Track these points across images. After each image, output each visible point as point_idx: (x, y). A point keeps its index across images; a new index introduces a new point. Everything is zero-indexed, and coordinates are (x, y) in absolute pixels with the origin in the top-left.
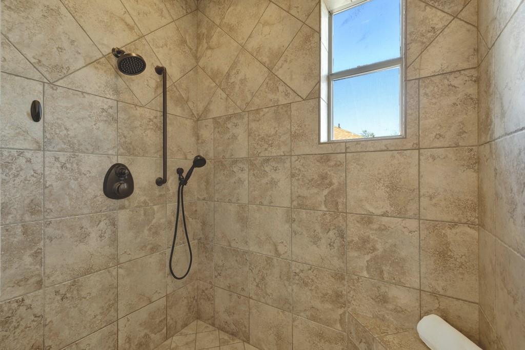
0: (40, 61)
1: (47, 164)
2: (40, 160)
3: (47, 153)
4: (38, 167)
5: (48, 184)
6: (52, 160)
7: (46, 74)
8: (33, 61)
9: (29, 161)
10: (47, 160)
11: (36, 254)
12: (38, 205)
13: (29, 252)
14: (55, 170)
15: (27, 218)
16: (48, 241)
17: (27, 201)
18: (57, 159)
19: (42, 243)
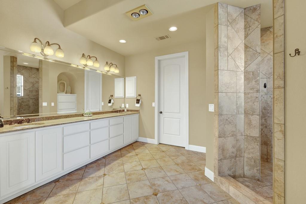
0: (266, 73)
1: (268, 98)
2: (266, 97)
3: (268, 95)
4: (266, 99)
5: (268, 103)
6: (269, 97)
7: (268, 76)
8: (264, 74)
9: (264, 97)
10: (268, 97)
11: (265, 120)
12: (265, 108)
13: (263, 119)
14: (270, 100)
15: (263, 111)
16: (268, 117)
17: (263, 107)
18: (270, 97)
19: (267, 117)
